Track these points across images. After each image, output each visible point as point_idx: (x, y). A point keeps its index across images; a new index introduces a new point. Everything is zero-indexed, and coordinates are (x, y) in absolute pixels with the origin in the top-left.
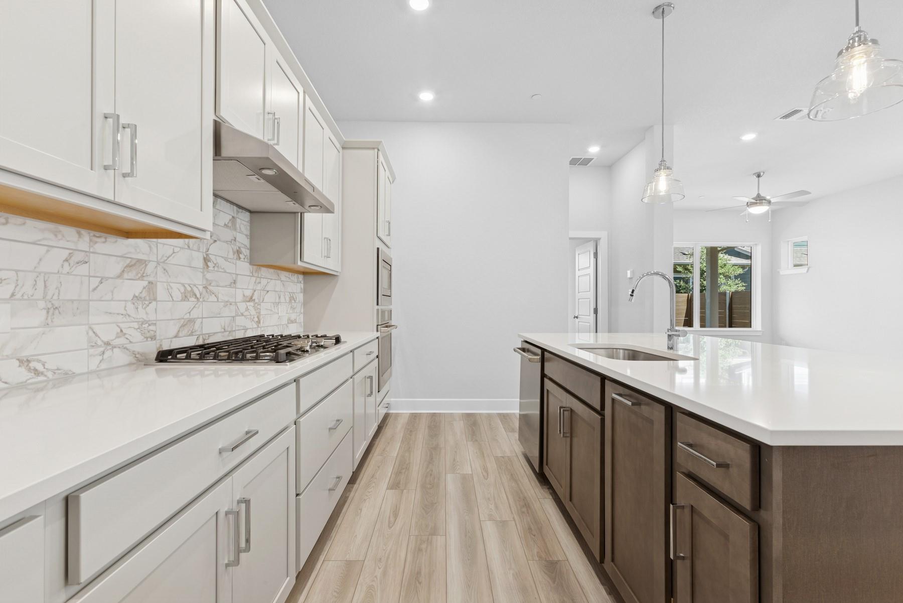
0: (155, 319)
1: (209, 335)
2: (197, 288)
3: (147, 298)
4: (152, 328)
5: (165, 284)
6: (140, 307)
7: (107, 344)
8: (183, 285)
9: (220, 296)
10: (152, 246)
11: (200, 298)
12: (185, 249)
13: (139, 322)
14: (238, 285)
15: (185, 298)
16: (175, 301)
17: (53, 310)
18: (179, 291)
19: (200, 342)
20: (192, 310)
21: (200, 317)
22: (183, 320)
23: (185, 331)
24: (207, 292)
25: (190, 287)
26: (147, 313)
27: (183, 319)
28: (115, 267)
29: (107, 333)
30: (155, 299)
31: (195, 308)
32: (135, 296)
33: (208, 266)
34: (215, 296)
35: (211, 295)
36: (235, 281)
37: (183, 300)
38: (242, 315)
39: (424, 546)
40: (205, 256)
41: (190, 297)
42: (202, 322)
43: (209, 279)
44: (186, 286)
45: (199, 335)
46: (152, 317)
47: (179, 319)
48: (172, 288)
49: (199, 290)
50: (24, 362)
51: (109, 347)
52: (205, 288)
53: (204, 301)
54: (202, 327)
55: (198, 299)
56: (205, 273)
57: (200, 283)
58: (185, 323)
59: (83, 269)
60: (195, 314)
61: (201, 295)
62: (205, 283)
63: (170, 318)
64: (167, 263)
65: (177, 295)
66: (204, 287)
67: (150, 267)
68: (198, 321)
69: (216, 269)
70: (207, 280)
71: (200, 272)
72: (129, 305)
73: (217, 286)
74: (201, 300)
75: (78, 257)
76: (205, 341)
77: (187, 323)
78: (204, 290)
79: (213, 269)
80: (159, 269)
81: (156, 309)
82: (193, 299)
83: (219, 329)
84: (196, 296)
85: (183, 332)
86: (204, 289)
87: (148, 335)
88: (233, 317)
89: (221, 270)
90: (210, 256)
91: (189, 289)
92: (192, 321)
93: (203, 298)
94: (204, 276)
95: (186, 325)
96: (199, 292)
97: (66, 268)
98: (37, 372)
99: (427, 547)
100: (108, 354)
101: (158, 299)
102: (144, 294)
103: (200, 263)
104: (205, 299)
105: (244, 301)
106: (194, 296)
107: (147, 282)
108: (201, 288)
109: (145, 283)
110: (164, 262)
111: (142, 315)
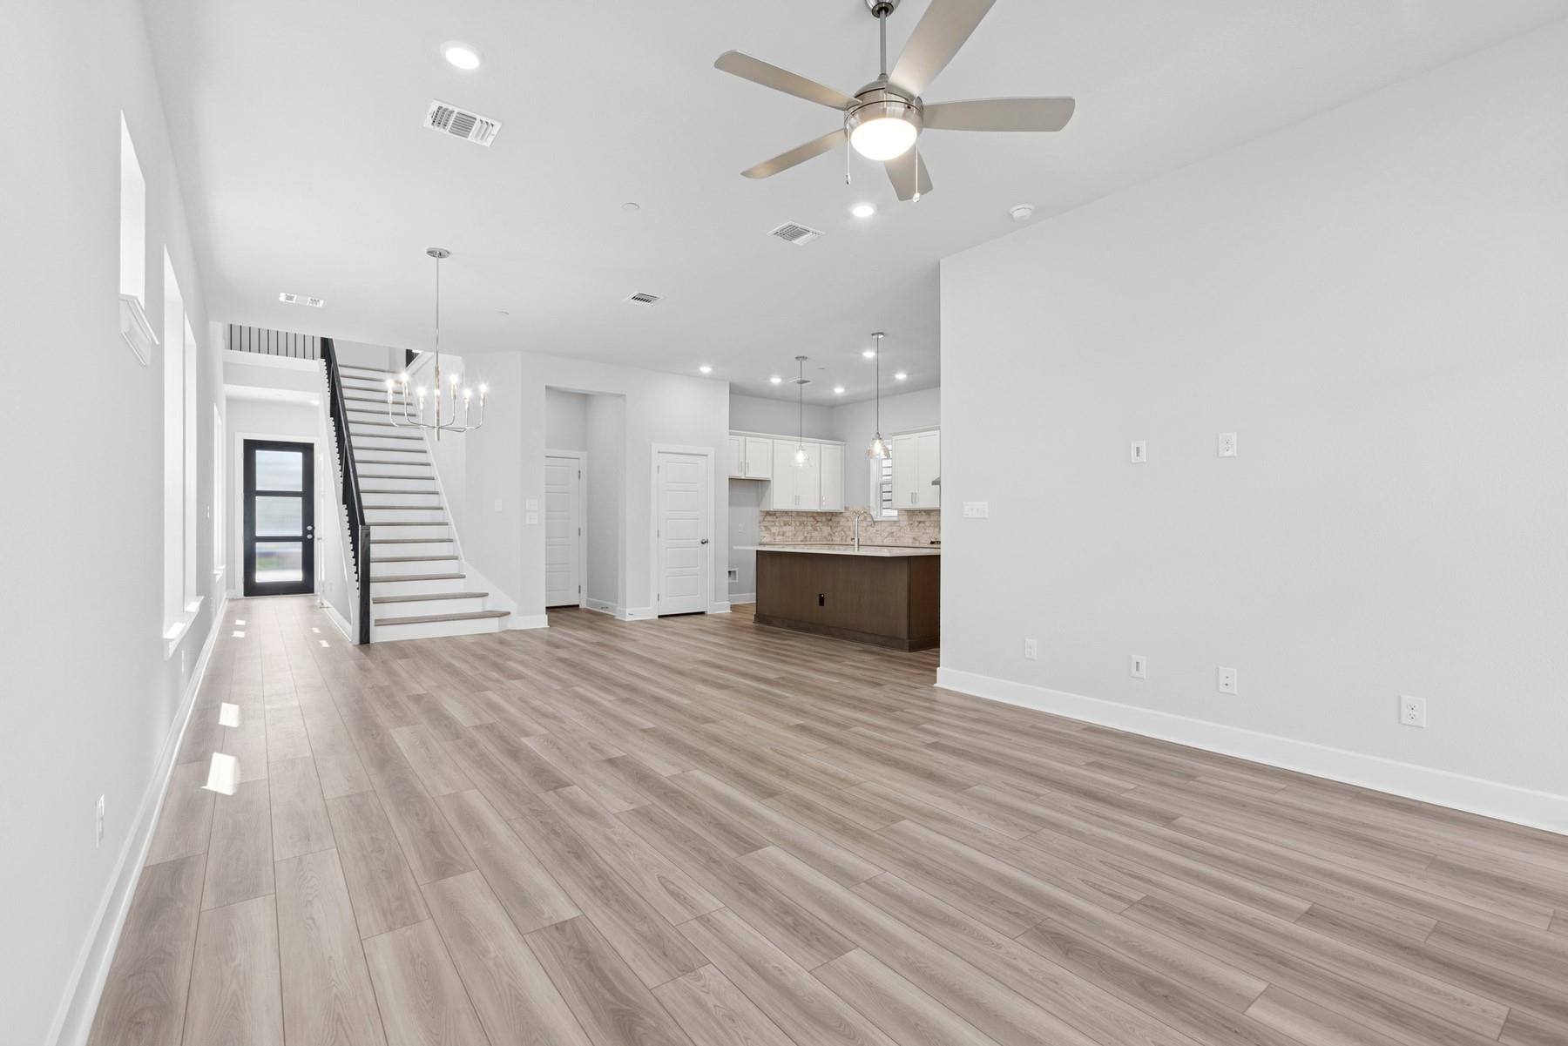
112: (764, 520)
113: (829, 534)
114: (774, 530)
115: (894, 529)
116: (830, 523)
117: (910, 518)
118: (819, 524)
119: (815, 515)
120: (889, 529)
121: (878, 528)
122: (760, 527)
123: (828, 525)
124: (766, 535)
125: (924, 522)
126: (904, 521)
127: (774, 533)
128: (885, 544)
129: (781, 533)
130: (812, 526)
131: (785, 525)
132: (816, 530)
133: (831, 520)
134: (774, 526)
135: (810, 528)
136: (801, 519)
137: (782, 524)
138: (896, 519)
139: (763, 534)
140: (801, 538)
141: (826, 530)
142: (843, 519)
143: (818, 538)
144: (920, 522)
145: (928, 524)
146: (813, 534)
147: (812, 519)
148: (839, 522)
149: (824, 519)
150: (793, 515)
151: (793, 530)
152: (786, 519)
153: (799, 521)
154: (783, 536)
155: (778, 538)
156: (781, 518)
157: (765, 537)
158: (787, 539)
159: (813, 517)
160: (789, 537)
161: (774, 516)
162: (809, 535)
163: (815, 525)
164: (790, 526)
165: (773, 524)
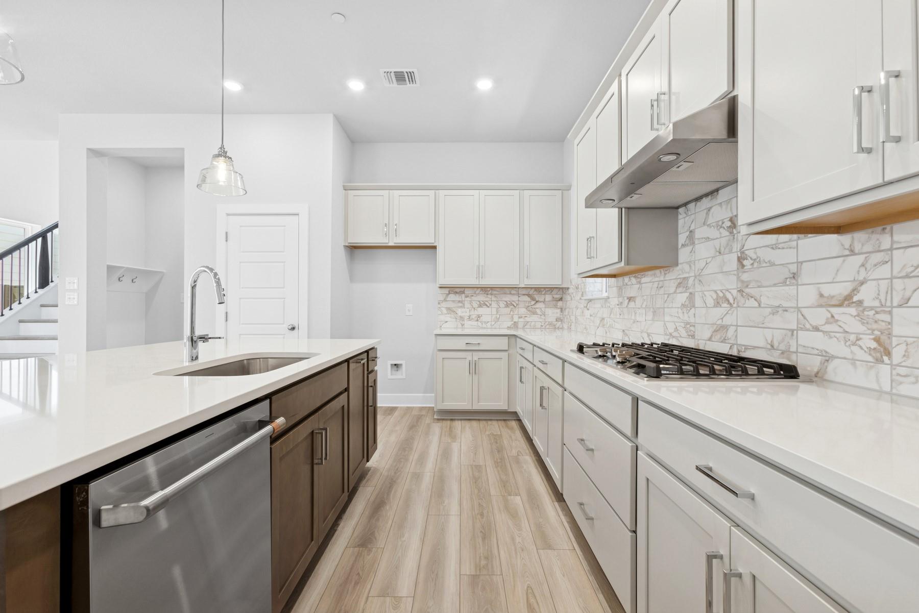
0: (694, 322)
1: (747, 348)
2: (730, 292)
3: (689, 306)
4: (692, 328)
5: (700, 293)
6: (685, 313)
8: (716, 292)
9: (764, 301)
10: (692, 265)
11: (734, 303)
12: (717, 256)
13: (684, 323)
14: (804, 278)
15: (717, 304)
16: (709, 307)
18: (712, 297)
19: (734, 352)
20: (724, 316)
21: (733, 324)
22: (716, 326)
23: (717, 337)
24: (742, 296)
25: (723, 293)
26: (689, 317)
27: (716, 324)
30: (694, 306)
31: (728, 315)
32: (682, 304)
33: (743, 266)
34: (756, 300)
35: (748, 299)
36: (794, 274)
37: (715, 306)
38: (816, 329)
39: (483, 562)
40: (740, 255)
41: (722, 303)
42: (736, 330)
43: (746, 280)
44: (719, 292)
45: (733, 344)
46: (692, 320)
47: (712, 324)
48: (705, 296)
49: (732, 295)
51: (672, 337)
52: (741, 291)
53: (739, 306)
54: (736, 336)
55: (731, 304)
56: (740, 274)
57: (735, 287)
58: (718, 329)
60: (728, 321)
61: (734, 300)
62: (740, 285)
63: (705, 323)
64: (702, 275)
65: (710, 302)
66: (738, 291)
67: (691, 281)
68: (732, 329)
69: (756, 265)
70: (743, 282)
71: (734, 274)
73: (759, 287)
74: (735, 305)
76: (741, 353)
77: (719, 329)
78: (739, 295)
79: (750, 267)
80: (697, 282)
81: (694, 314)
82: (725, 305)
83: (762, 343)
84: (728, 301)
85: (716, 337)
86: (738, 293)
87: (690, 334)
88: (792, 331)
89: (764, 265)
90: (747, 252)
91: (721, 295)
92: (725, 328)
93: (738, 303)
94: (738, 278)
95: (718, 330)
96: (732, 297)
99: (480, 561)
101: (696, 306)
102: (687, 303)
103: (734, 264)
104: (740, 304)
105: (821, 306)
106: (727, 302)
107: (688, 293)
108: (735, 292)
109: (687, 294)
110: (699, 275)
111: (686, 318)
112: (445, 300)
113: (559, 320)
114: (463, 312)
116: (560, 304)
118: (539, 305)
119: (531, 292)
122: (438, 309)
123: (556, 307)
124: (448, 319)
126: (614, 295)
127: (462, 318)
129: (473, 317)
130: (527, 308)
131: (480, 306)
132: (535, 313)
134: (463, 307)
135: (523, 311)
136: (508, 298)
137: (475, 305)
139: (442, 318)
140: (509, 323)
141: (552, 314)
143: (538, 325)
146: (528, 319)
147: (527, 298)
149: (548, 298)
150: (495, 292)
151: (495, 313)
152: (482, 298)
153: (504, 302)
154: (477, 320)
155: (467, 323)
156: (472, 297)
157: (447, 322)
158: (484, 326)
159: (529, 295)
160: (488, 322)
161: (463, 295)
162: (521, 320)
163: (533, 307)
164: (488, 307)
165: (460, 305)
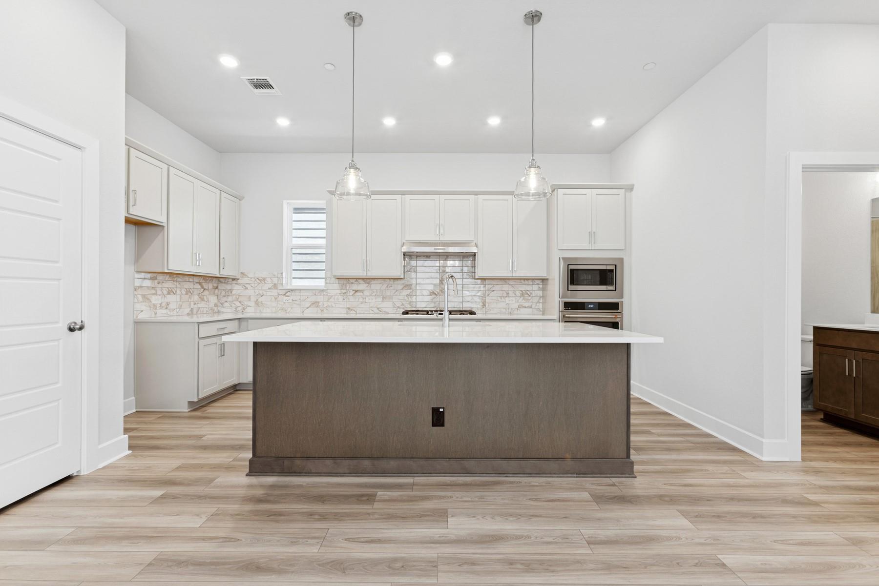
7: (398, 307)
17: (384, 298)
28: (400, 287)
29: (398, 304)
50: (378, 309)
59: (391, 288)
72: (405, 297)
75: (390, 285)
97: (387, 288)
98: (380, 311)
100: (398, 310)
113: (216, 305)
114: (156, 300)
115: (320, 298)
116: (217, 291)
117: (343, 286)
118: (206, 293)
119: (201, 281)
120: (313, 299)
121: (295, 298)
122: (135, 296)
123: (214, 294)
124: (144, 308)
125: (362, 291)
126: (335, 288)
127: (155, 305)
128: (306, 315)
129: (164, 304)
131: (169, 293)
132: (203, 300)
133: (217, 288)
134: (155, 294)
135: (196, 297)
137: (165, 292)
138: (323, 288)
139: (138, 306)
140: (188, 310)
141: (213, 299)
142: (237, 287)
143: (205, 310)
144: (356, 291)
145: (367, 293)
146: (199, 305)
147: (198, 286)
148: (231, 290)
149: (211, 286)
150: (179, 279)
151: (179, 300)
152: (169, 284)
153: (185, 289)
154: (167, 308)
155: (160, 312)
156: (163, 284)
157: (142, 311)
158: (172, 313)
159: (200, 283)
160: (174, 309)
161: (156, 281)
162: (196, 306)
163: (202, 294)
164: (174, 294)
165: (153, 291)
